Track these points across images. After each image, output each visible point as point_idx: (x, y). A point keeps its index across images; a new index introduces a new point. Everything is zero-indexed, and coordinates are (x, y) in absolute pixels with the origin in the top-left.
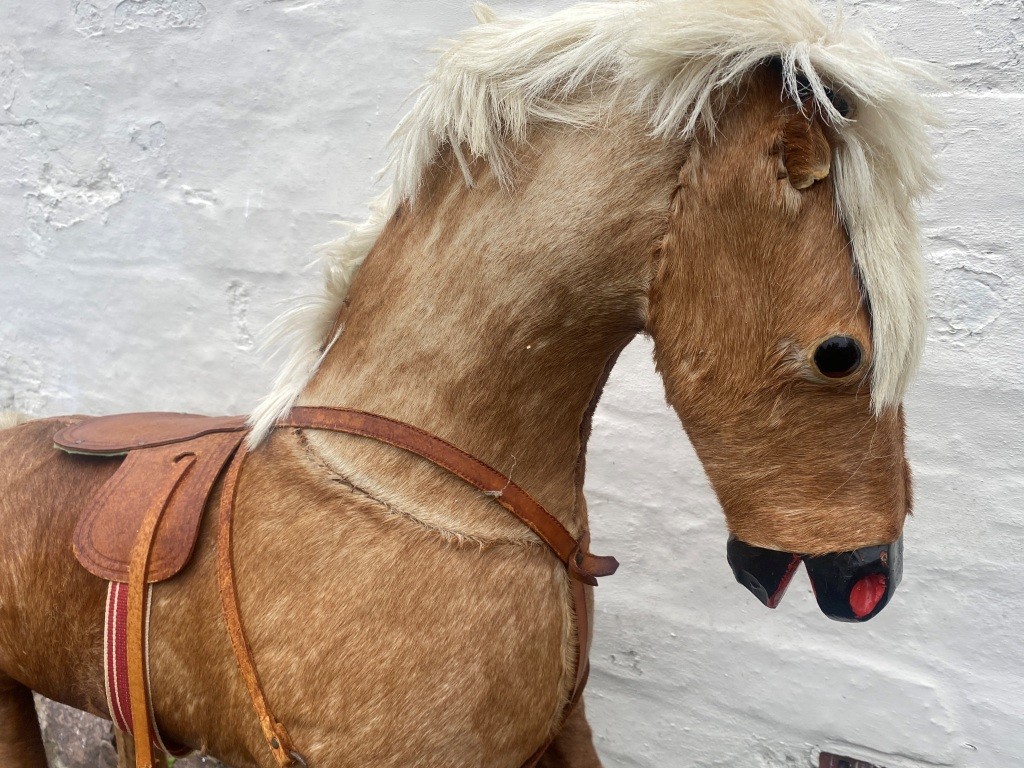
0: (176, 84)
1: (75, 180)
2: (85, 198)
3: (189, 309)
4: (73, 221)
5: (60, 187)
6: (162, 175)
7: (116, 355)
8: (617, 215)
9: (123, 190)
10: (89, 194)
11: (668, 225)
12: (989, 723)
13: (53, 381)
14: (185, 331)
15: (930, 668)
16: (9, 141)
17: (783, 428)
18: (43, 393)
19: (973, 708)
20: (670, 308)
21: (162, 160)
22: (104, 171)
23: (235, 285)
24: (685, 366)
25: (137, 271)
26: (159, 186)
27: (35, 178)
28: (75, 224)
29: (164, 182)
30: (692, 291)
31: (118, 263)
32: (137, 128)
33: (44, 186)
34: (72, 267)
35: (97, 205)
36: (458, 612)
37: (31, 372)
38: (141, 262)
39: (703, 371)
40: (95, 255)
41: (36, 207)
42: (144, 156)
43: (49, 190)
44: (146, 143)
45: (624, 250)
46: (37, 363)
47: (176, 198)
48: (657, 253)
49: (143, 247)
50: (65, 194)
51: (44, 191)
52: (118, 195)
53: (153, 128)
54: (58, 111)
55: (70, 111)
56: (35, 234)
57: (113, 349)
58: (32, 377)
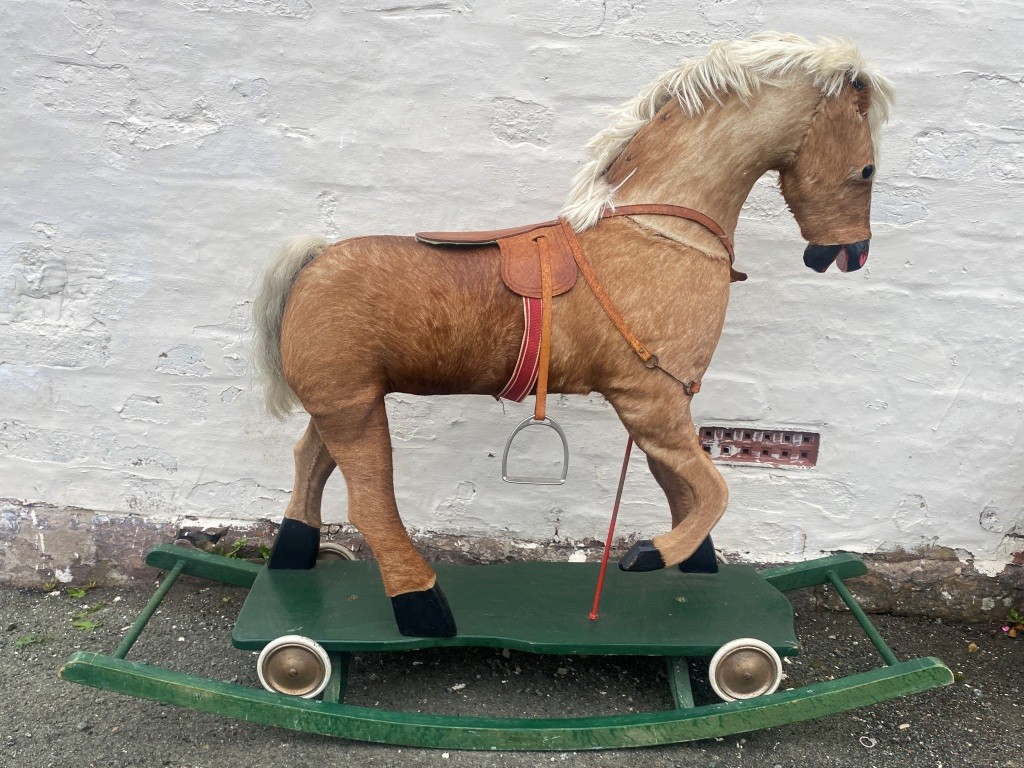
0: (282, 54)
1: (167, 115)
2: (177, 128)
3: (281, 210)
4: (162, 145)
5: (148, 118)
6: (261, 115)
7: (198, 245)
8: (792, 122)
9: (221, 124)
10: (181, 125)
11: (811, 126)
12: (777, 395)
13: (123, 269)
14: (276, 225)
15: (753, 375)
16: (90, 79)
17: (843, 199)
18: (110, 278)
19: (771, 390)
20: (806, 156)
21: (263, 105)
22: (199, 108)
23: (324, 194)
24: (808, 179)
25: (230, 183)
26: (258, 123)
27: (121, 109)
28: (164, 147)
29: (263, 120)
30: (816, 150)
31: (209, 177)
32: (240, 81)
33: (129, 117)
34: (157, 180)
35: (191, 134)
36: (714, 286)
37: (96, 263)
38: (233, 176)
39: (815, 180)
40: (185, 170)
41: (117, 133)
42: (244, 101)
43: (133, 119)
44: (248, 92)
45: (792, 134)
46: (104, 255)
47: (275, 132)
48: (805, 136)
49: (237, 166)
50: (154, 124)
51: (129, 120)
52: (216, 127)
53: (256, 82)
54: (152, 61)
55: (165, 62)
56: (113, 153)
57: (198, 241)
58: (97, 266)
